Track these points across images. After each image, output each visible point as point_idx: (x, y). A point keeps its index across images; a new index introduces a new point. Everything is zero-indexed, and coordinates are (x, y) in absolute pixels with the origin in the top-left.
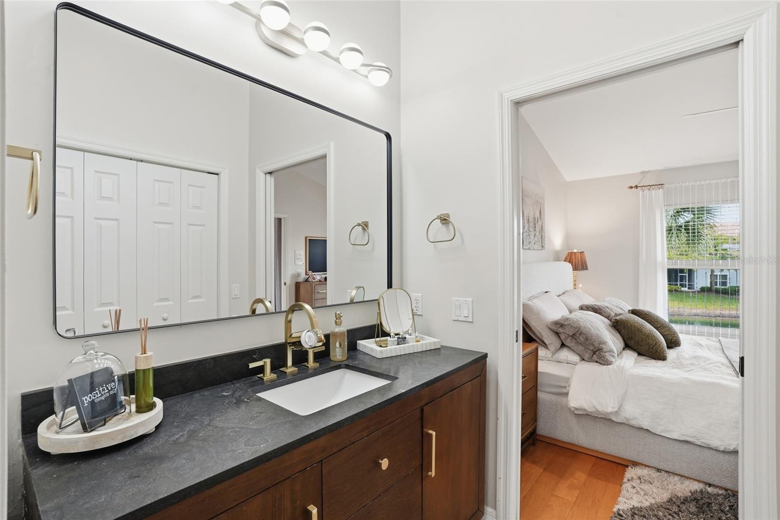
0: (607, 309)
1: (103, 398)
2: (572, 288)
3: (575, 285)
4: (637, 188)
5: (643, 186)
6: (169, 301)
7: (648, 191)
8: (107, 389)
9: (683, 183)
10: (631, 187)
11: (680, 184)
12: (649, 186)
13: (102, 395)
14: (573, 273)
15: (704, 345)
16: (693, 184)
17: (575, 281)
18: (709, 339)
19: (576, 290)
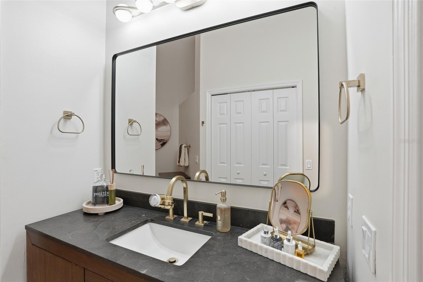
1: (103, 196)
6: (267, 165)
8: (107, 193)
13: (103, 195)
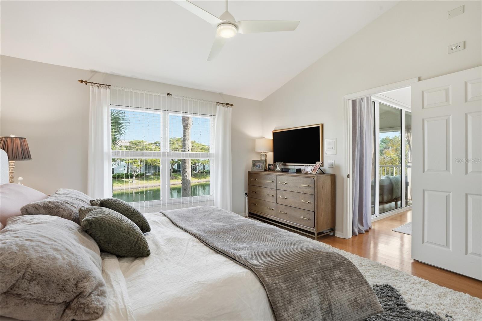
0: (67, 205)
2: (8, 182)
3: (12, 178)
4: (86, 84)
5: (93, 83)
7: (97, 88)
9: (125, 88)
10: (82, 81)
11: (123, 89)
12: (98, 84)
14: (9, 163)
15: (158, 222)
16: (132, 90)
17: (11, 173)
18: (156, 214)
19: (13, 184)
